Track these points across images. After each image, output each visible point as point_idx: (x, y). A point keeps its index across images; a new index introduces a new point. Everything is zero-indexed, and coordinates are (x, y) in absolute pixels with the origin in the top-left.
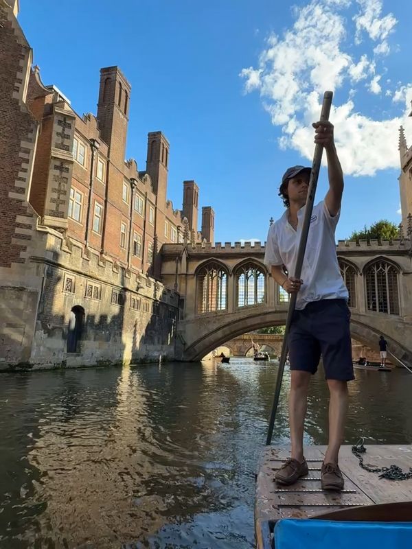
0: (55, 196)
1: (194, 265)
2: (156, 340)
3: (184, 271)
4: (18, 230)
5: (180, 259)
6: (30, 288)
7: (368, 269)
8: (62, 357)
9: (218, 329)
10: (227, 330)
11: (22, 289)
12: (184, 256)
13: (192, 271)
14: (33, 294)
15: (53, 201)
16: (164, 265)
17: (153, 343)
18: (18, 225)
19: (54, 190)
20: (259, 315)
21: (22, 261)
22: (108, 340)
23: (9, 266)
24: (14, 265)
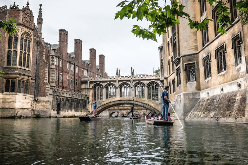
0: (52, 78)
1: (92, 85)
2: (79, 111)
3: (88, 87)
4: (47, 89)
5: (87, 83)
6: (50, 101)
7: (148, 85)
8: (56, 115)
9: (100, 107)
10: (103, 107)
11: (48, 101)
12: (88, 82)
13: (91, 87)
14: (51, 102)
15: (52, 79)
16: (82, 85)
17: (78, 111)
18: (47, 88)
19: (52, 77)
20: (113, 102)
21: (48, 95)
22: (66, 111)
23: (45, 96)
24: (46, 96)
